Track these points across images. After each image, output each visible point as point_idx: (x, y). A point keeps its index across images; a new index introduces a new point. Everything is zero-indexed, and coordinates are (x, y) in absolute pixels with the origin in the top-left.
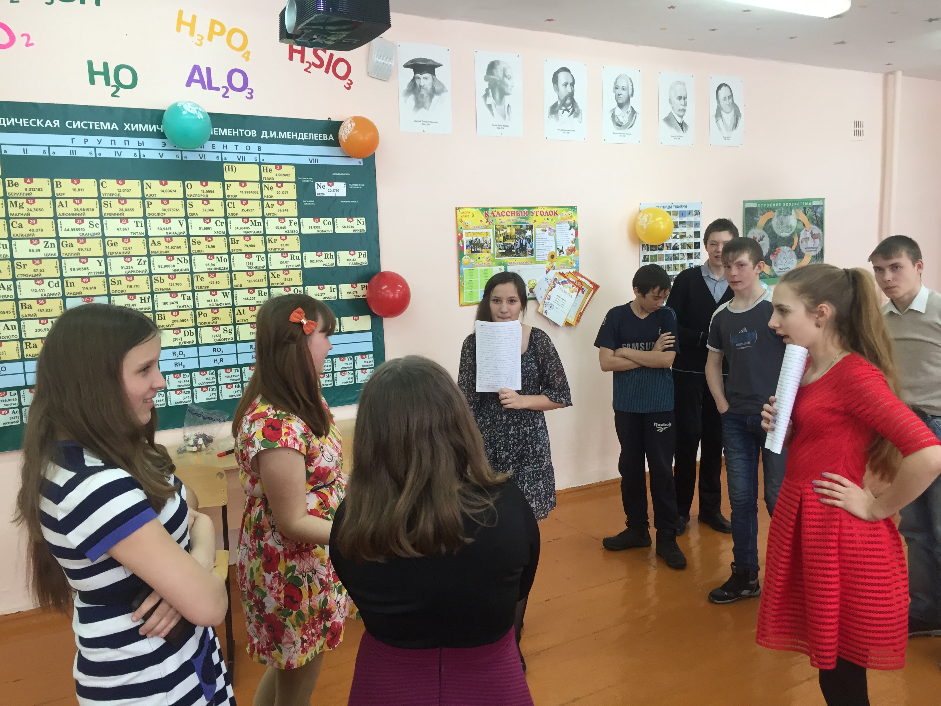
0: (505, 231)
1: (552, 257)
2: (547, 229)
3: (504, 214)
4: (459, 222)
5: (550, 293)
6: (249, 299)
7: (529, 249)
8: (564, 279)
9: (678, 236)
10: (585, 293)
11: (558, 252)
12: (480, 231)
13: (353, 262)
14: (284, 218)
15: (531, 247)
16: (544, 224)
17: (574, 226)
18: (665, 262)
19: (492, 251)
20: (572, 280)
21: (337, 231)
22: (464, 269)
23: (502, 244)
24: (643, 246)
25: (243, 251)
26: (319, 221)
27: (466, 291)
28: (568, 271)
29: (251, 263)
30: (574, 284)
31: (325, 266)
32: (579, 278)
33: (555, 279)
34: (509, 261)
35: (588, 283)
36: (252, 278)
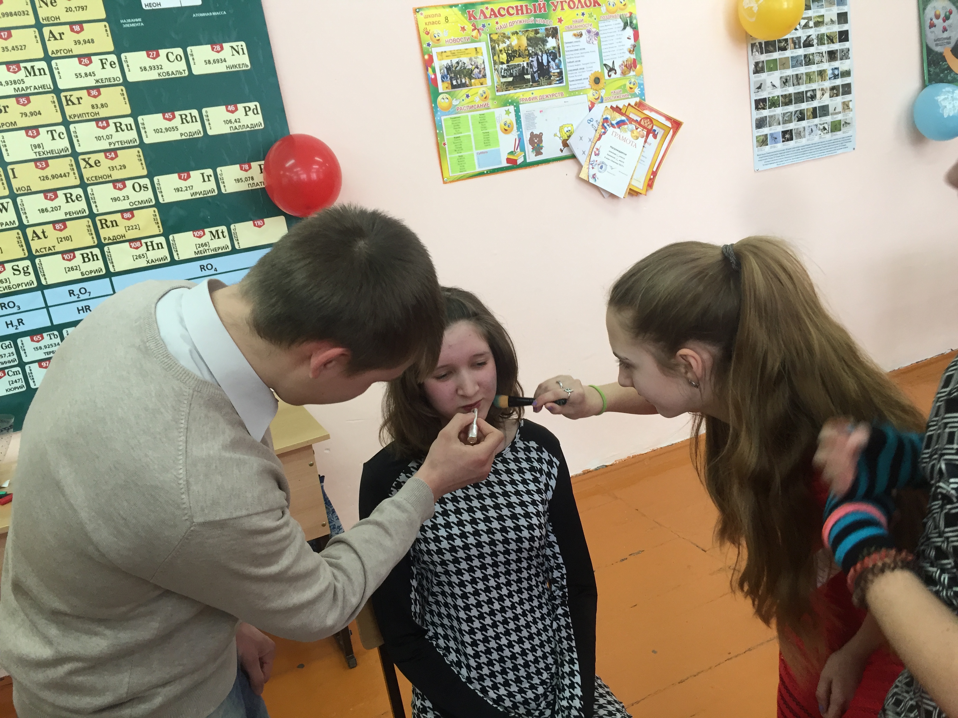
0: (508, 43)
1: (597, 81)
2: (584, 32)
3: (503, 12)
4: (423, 35)
5: (598, 145)
6: (50, 209)
7: (554, 70)
8: (619, 118)
9: (811, 24)
10: (659, 137)
11: (606, 71)
12: (463, 47)
13: (237, 125)
14: (88, 56)
15: (558, 67)
16: (577, 24)
17: (631, 22)
18: (791, 69)
19: (488, 80)
20: (635, 118)
21: (197, 70)
22: (443, 118)
23: (505, 66)
24: (753, 45)
25: (19, 125)
26: (158, 55)
27: (451, 156)
28: (626, 102)
29: (39, 146)
30: (639, 123)
31: (183, 137)
32: (647, 112)
33: (606, 120)
34: (521, 97)
35: (662, 120)
36: (48, 172)
